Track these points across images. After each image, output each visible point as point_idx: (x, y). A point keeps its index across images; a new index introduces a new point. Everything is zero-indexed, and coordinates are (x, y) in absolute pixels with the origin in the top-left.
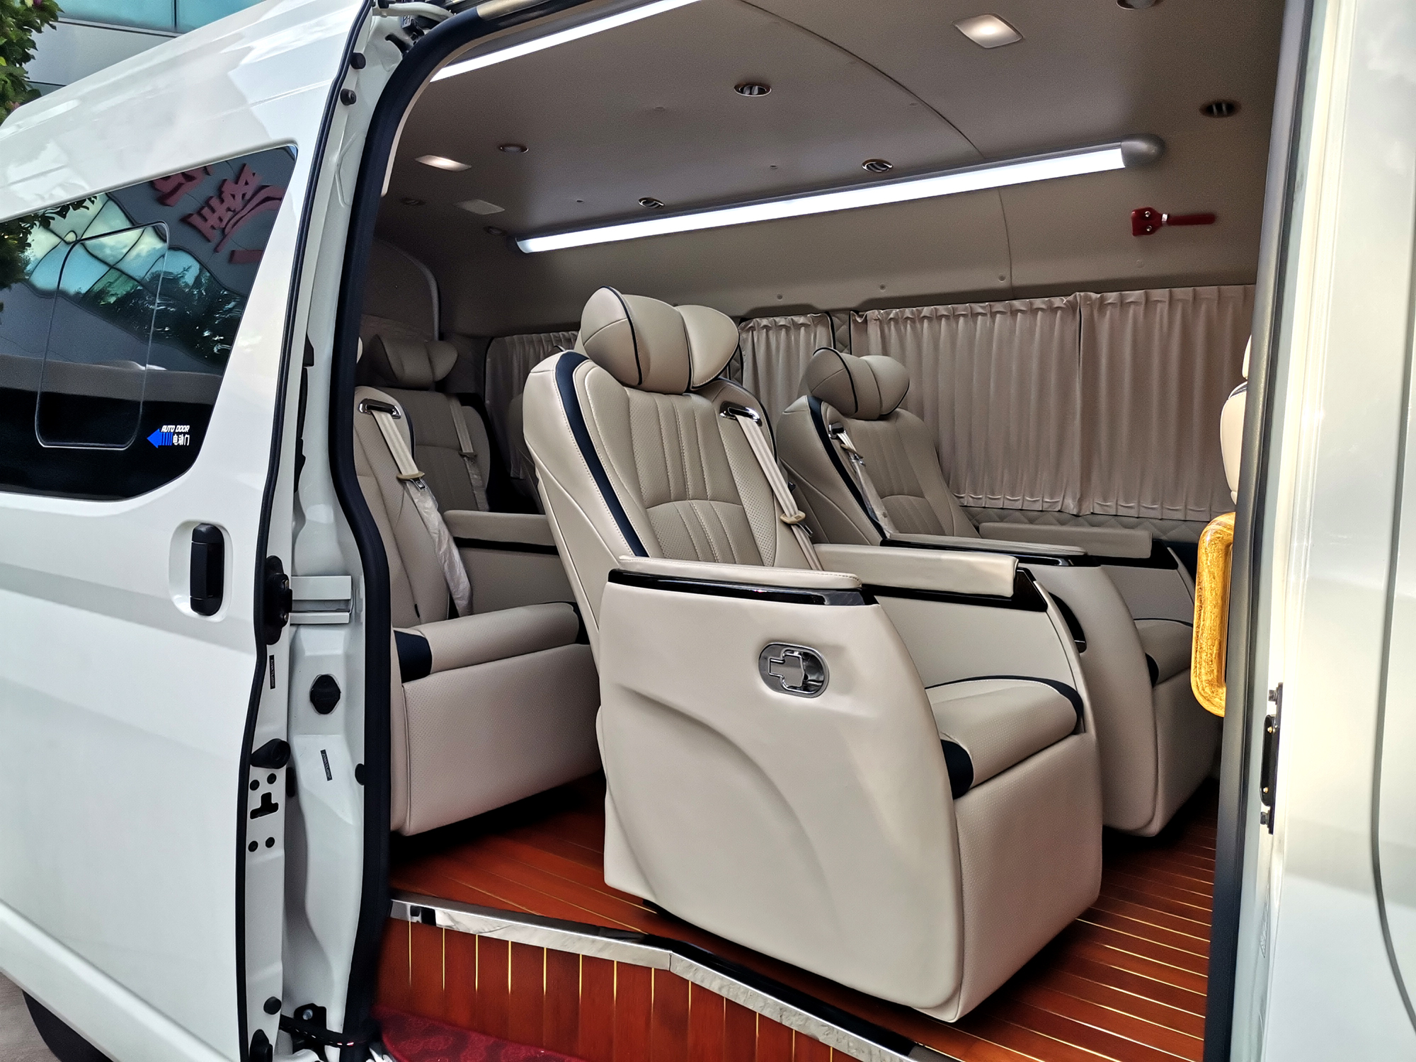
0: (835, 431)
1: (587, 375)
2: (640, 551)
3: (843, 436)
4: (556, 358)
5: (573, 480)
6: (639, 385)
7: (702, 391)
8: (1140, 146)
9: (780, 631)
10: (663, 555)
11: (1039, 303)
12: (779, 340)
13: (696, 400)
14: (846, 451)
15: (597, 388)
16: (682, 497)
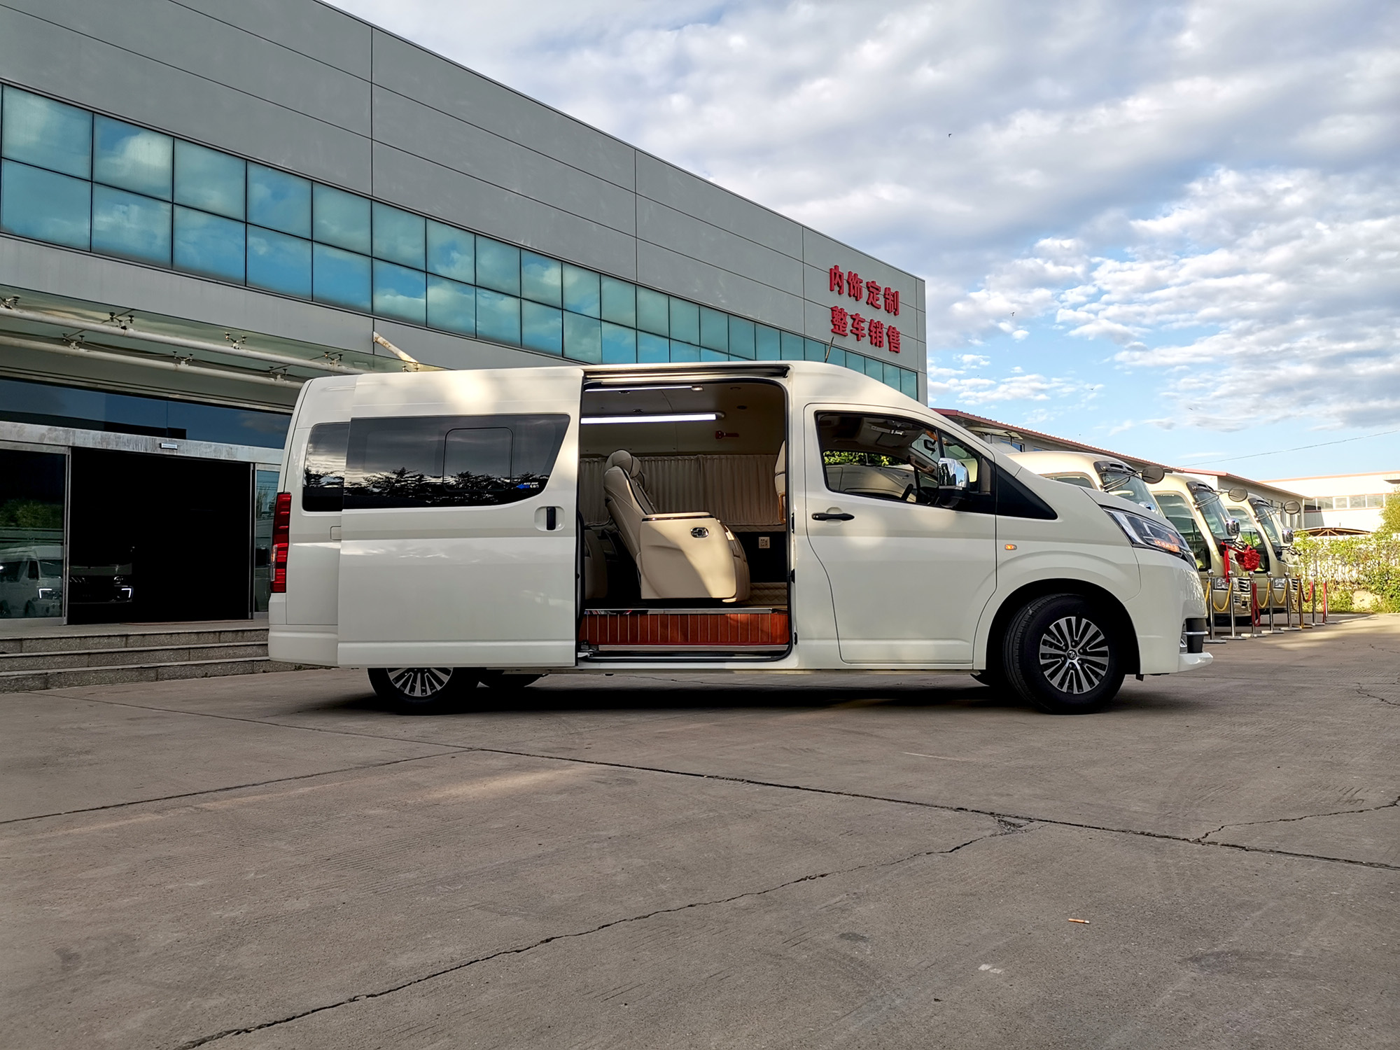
8: (719, 414)
11: (686, 457)
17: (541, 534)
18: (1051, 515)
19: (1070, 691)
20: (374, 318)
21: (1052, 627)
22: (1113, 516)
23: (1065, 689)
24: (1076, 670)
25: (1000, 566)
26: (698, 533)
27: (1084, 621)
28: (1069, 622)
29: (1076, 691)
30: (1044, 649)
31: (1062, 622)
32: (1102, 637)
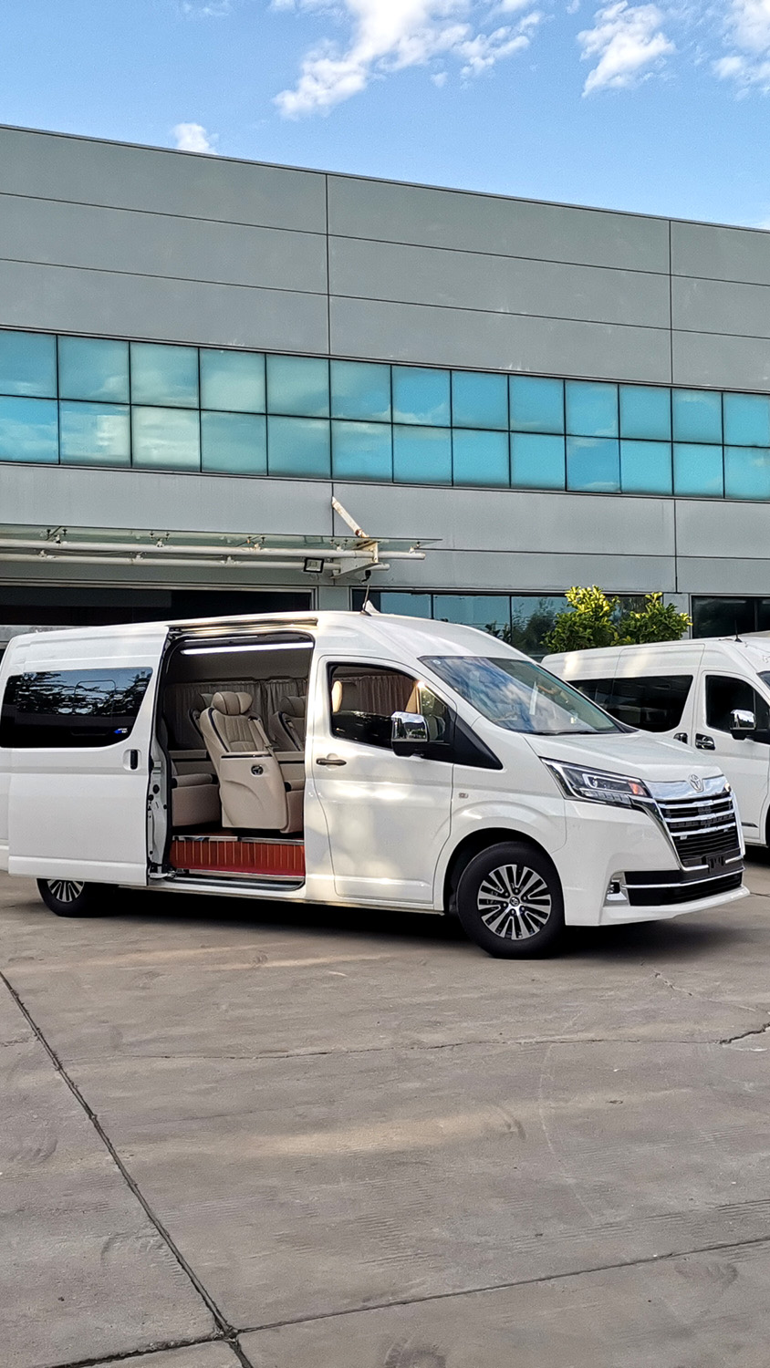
0: (287, 722)
1: (215, 713)
2: (228, 751)
3: (290, 723)
4: (207, 710)
5: (212, 736)
6: (227, 714)
7: (243, 714)
9: (255, 763)
10: (232, 751)
12: (280, 688)
13: (242, 716)
14: (291, 727)
15: (217, 715)
16: (238, 740)
17: (127, 773)
18: (496, 765)
19: (508, 936)
20: (333, 483)
21: (492, 874)
22: (551, 767)
23: (503, 934)
24: (516, 917)
25: (455, 813)
26: (257, 770)
27: (526, 870)
28: (509, 870)
29: (514, 937)
30: (482, 895)
31: (503, 870)
32: (544, 886)
